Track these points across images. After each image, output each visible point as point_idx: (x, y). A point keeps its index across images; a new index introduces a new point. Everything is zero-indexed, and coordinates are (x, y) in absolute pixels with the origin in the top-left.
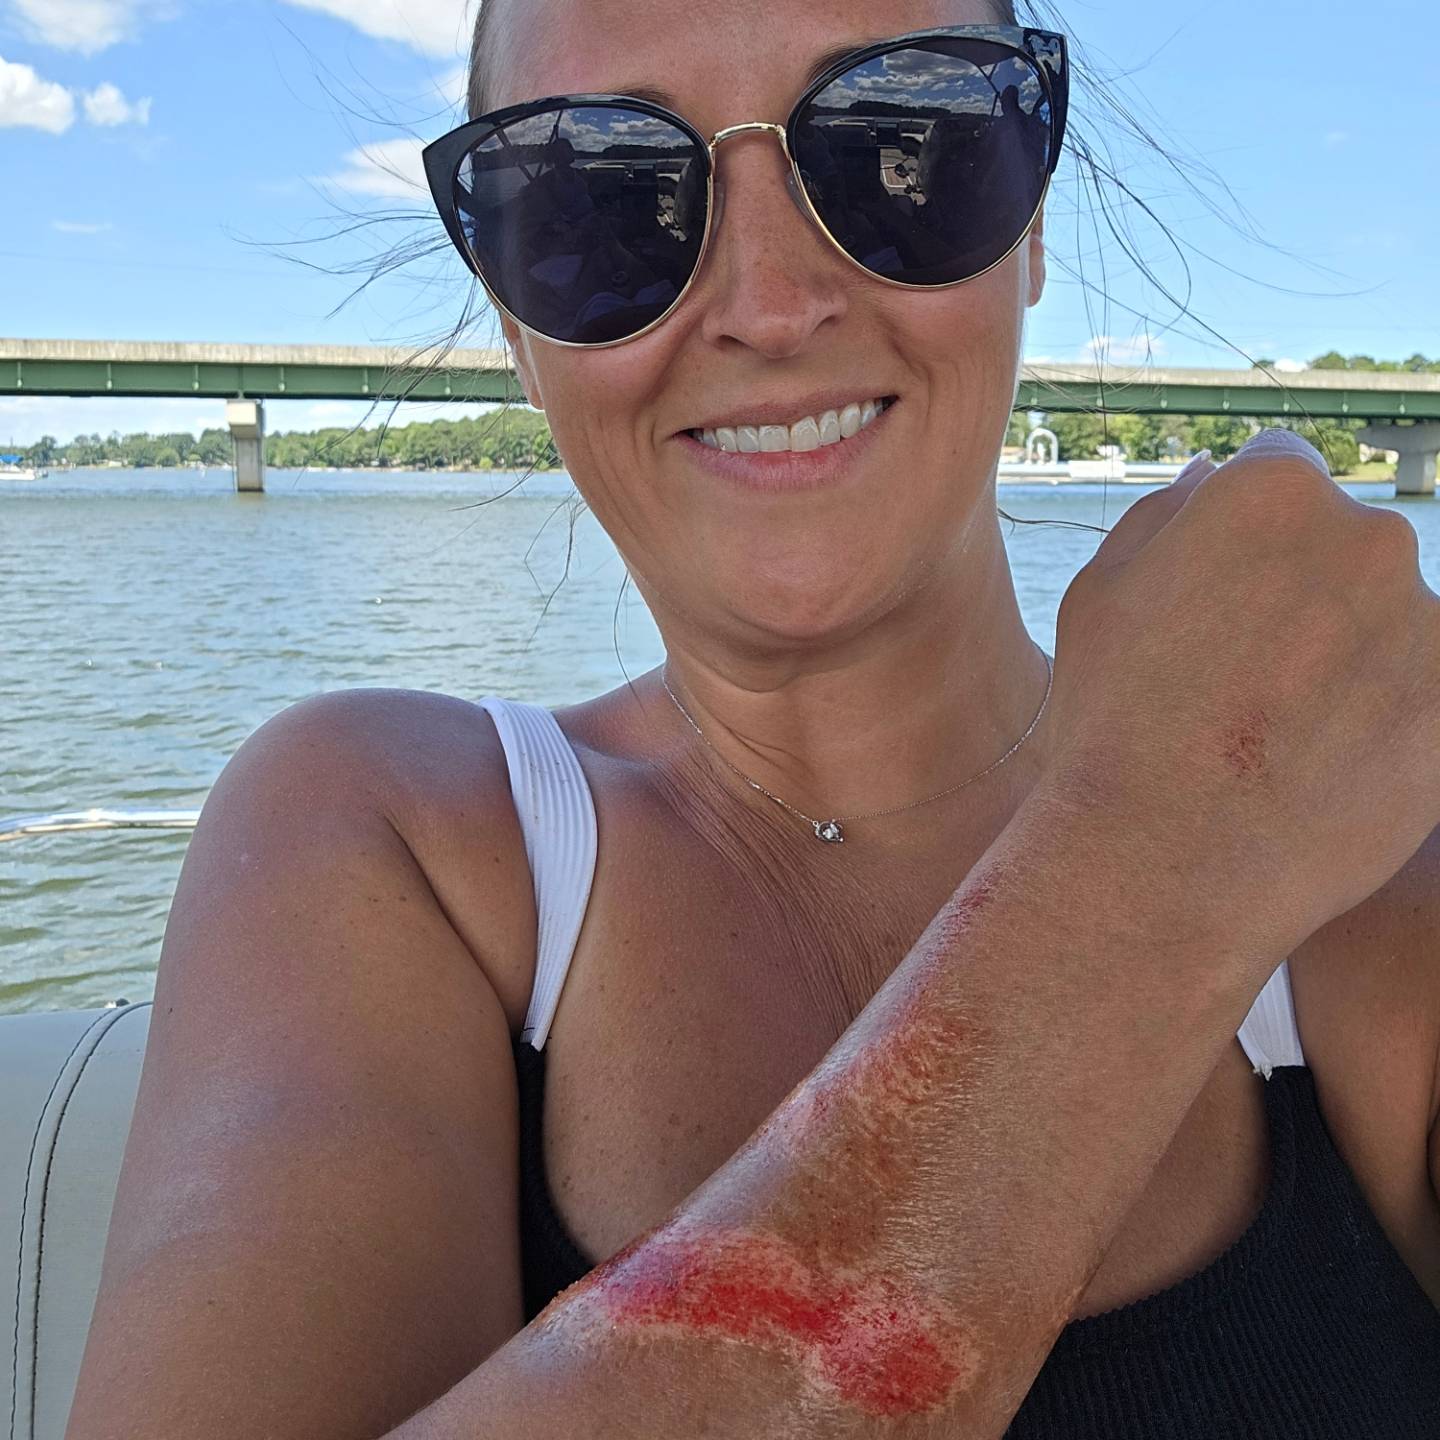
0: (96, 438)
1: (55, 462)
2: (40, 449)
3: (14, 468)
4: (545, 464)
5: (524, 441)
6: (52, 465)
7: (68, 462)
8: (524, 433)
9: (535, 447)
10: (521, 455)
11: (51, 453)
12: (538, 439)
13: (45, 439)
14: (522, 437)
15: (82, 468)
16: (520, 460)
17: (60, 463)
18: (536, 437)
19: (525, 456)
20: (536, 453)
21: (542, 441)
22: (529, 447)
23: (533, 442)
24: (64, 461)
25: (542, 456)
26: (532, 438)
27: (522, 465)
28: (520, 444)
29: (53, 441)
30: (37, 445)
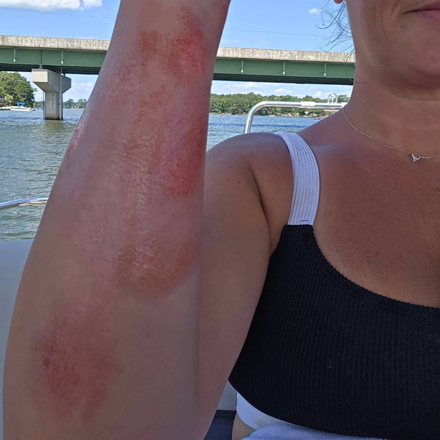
0: (85, 100)
1: (73, 107)
2: (68, 103)
3: (23, 107)
4: (220, 112)
5: (214, 104)
6: (72, 108)
7: (76, 107)
8: (214, 102)
9: (217, 106)
10: (213, 109)
11: (72, 104)
12: (219, 104)
13: (70, 100)
14: (213, 103)
15: (80, 109)
16: (213, 110)
17: (74, 107)
18: (218, 103)
19: (214, 109)
20: (218, 108)
21: (220, 104)
22: (216, 106)
23: (217, 105)
24: (75, 107)
25: (219, 109)
26: (217, 103)
27: (213, 112)
28: (213, 105)
29: (72, 100)
30: (68, 101)
